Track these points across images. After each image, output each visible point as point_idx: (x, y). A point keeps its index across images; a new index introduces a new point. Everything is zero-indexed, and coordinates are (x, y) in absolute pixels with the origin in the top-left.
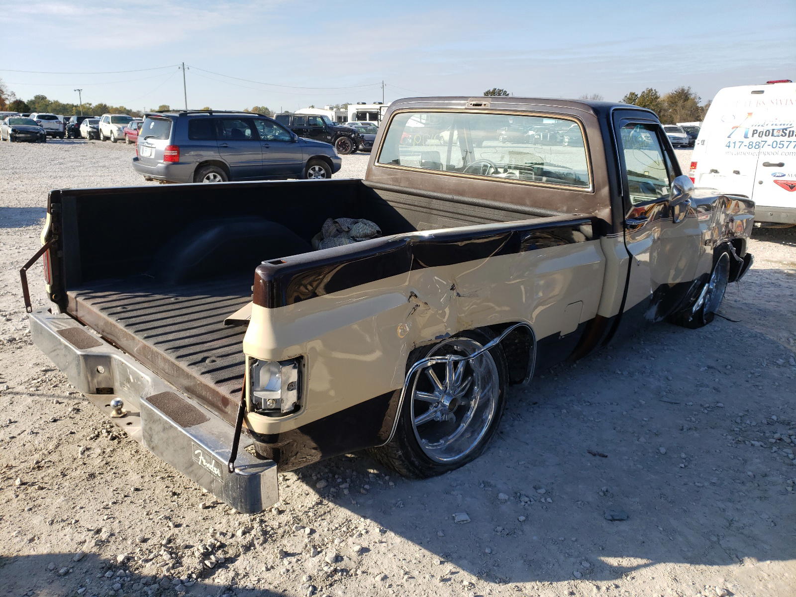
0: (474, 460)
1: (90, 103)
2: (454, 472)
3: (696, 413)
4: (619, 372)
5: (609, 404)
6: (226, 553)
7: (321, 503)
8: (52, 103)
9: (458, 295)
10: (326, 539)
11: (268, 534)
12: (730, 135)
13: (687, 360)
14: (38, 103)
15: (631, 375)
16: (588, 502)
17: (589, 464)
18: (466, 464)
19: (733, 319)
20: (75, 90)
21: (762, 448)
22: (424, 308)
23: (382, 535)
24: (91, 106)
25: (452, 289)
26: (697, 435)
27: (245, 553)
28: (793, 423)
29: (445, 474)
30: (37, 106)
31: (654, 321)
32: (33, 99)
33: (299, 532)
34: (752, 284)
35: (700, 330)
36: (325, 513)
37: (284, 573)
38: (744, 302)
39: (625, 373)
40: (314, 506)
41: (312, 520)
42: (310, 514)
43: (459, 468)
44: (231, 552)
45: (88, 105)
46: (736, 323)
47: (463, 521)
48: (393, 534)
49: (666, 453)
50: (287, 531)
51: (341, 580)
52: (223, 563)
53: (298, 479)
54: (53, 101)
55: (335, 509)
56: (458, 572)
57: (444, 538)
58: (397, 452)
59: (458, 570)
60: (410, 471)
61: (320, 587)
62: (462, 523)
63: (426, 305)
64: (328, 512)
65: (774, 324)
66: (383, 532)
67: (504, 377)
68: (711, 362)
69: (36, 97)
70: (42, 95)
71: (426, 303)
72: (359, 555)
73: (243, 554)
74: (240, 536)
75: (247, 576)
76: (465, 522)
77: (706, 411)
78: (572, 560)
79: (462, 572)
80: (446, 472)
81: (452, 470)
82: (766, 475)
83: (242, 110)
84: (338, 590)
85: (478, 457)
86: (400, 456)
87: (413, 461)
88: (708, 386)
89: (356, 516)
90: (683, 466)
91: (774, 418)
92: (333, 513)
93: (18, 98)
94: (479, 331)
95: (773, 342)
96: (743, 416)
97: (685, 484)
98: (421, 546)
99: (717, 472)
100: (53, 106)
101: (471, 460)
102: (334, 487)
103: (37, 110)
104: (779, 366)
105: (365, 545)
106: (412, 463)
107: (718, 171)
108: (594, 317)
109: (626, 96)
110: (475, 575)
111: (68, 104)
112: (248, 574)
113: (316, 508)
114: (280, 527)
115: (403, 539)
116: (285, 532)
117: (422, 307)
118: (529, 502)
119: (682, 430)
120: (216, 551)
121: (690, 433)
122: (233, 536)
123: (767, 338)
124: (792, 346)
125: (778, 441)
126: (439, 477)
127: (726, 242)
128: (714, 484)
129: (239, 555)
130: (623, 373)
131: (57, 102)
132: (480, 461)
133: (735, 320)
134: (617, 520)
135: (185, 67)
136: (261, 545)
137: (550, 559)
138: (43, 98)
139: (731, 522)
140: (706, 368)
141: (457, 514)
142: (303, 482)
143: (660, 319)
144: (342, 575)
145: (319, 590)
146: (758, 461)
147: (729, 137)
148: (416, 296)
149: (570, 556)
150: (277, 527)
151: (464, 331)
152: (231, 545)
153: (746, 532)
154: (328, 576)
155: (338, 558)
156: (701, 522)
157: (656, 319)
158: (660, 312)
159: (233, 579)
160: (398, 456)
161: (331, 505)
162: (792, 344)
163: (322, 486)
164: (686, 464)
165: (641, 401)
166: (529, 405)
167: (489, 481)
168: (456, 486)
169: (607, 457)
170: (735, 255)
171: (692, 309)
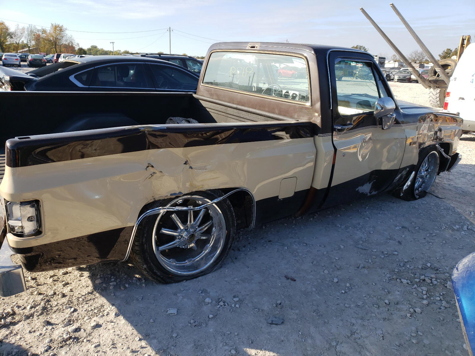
0: (206, 274)
1: (120, 50)
2: (189, 281)
3: (375, 257)
4: (339, 226)
5: (319, 246)
6: (13, 318)
7: (91, 293)
8: (100, 50)
9: (191, 168)
10: (80, 316)
11: (47, 310)
12: (474, 75)
13: (391, 221)
14: (93, 50)
15: (347, 228)
16: (261, 310)
17: (280, 285)
18: (199, 277)
19: (440, 197)
20: (111, 43)
21: (407, 285)
22: (160, 175)
23: (115, 317)
24: (120, 52)
25: (186, 163)
26: (367, 272)
27: (25, 320)
28: (440, 270)
29: (182, 282)
30: (92, 51)
31: (369, 194)
32: (90, 47)
33: (67, 310)
34: (469, 174)
35: (413, 202)
36: (90, 299)
37: (37, 336)
38: (456, 185)
39: (343, 227)
40: (86, 295)
41: (80, 303)
42: (81, 299)
43: (193, 279)
44: (17, 318)
45: (119, 51)
46: (440, 199)
47: (172, 314)
48: (122, 318)
49: (337, 282)
50: (59, 309)
51: (70, 344)
52: (8, 325)
53: (89, 276)
54: (100, 49)
55: (99, 298)
56: (147, 347)
57: (153, 324)
58: (143, 265)
59: (147, 346)
60: (154, 278)
61: (54, 348)
62: (171, 315)
63: (161, 173)
64: (93, 299)
65: (467, 201)
66: (117, 315)
67: (231, 223)
68: (406, 224)
69: (92, 47)
70: (95, 45)
71: (161, 172)
72: (92, 329)
73: (23, 321)
74: (28, 309)
75: (16, 334)
76: (173, 315)
77: (383, 257)
78: (227, 347)
79: (149, 348)
80: (182, 281)
81: (187, 280)
82: (397, 304)
83: (182, 54)
84: (63, 352)
85: (209, 273)
86: (145, 269)
87: (155, 272)
88: (395, 240)
89: (108, 303)
90: (343, 292)
91: (429, 265)
92: (96, 300)
93: (81, 47)
94: (210, 192)
95: (459, 214)
96: (408, 262)
97: (337, 304)
98: (135, 328)
99: (365, 298)
100: (101, 51)
101: (204, 275)
102: (106, 284)
103: (92, 54)
104: (453, 230)
105: (100, 323)
106: (155, 274)
107: (464, 98)
108: (310, 188)
109: (444, 51)
110: (155, 351)
111: (108, 51)
112: (18, 333)
113: (86, 296)
114: (56, 305)
115: (127, 322)
116: (58, 309)
117: (158, 174)
118: (223, 306)
119: (358, 267)
120: (8, 317)
121: (363, 270)
122: (25, 308)
123: (456, 211)
124: (471, 217)
125: (421, 281)
126: (177, 284)
127: (435, 145)
128: (358, 306)
129: (21, 321)
130: (342, 227)
131: (102, 49)
132: (210, 276)
133: (442, 197)
134: (274, 324)
135: (171, 29)
136: (38, 316)
137: (212, 346)
138: (96, 47)
139: (353, 333)
140: (401, 228)
141: (170, 309)
142: (90, 278)
143: (374, 193)
144: (73, 341)
145: (52, 349)
146: (398, 293)
147: (473, 76)
148: (153, 167)
149: (227, 344)
150: (55, 306)
151: (196, 191)
152: (20, 314)
153: (359, 342)
154: (64, 341)
155: (77, 330)
156: (332, 331)
157: (370, 193)
158: (374, 188)
159: (7, 335)
160: (144, 268)
161: (97, 295)
162: (471, 216)
163: (98, 282)
164: (347, 291)
165: (341, 246)
166: (266, 242)
167: (207, 289)
168: (183, 291)
169: (295, 281)
170: (443, 153)
171: (403, 188)
